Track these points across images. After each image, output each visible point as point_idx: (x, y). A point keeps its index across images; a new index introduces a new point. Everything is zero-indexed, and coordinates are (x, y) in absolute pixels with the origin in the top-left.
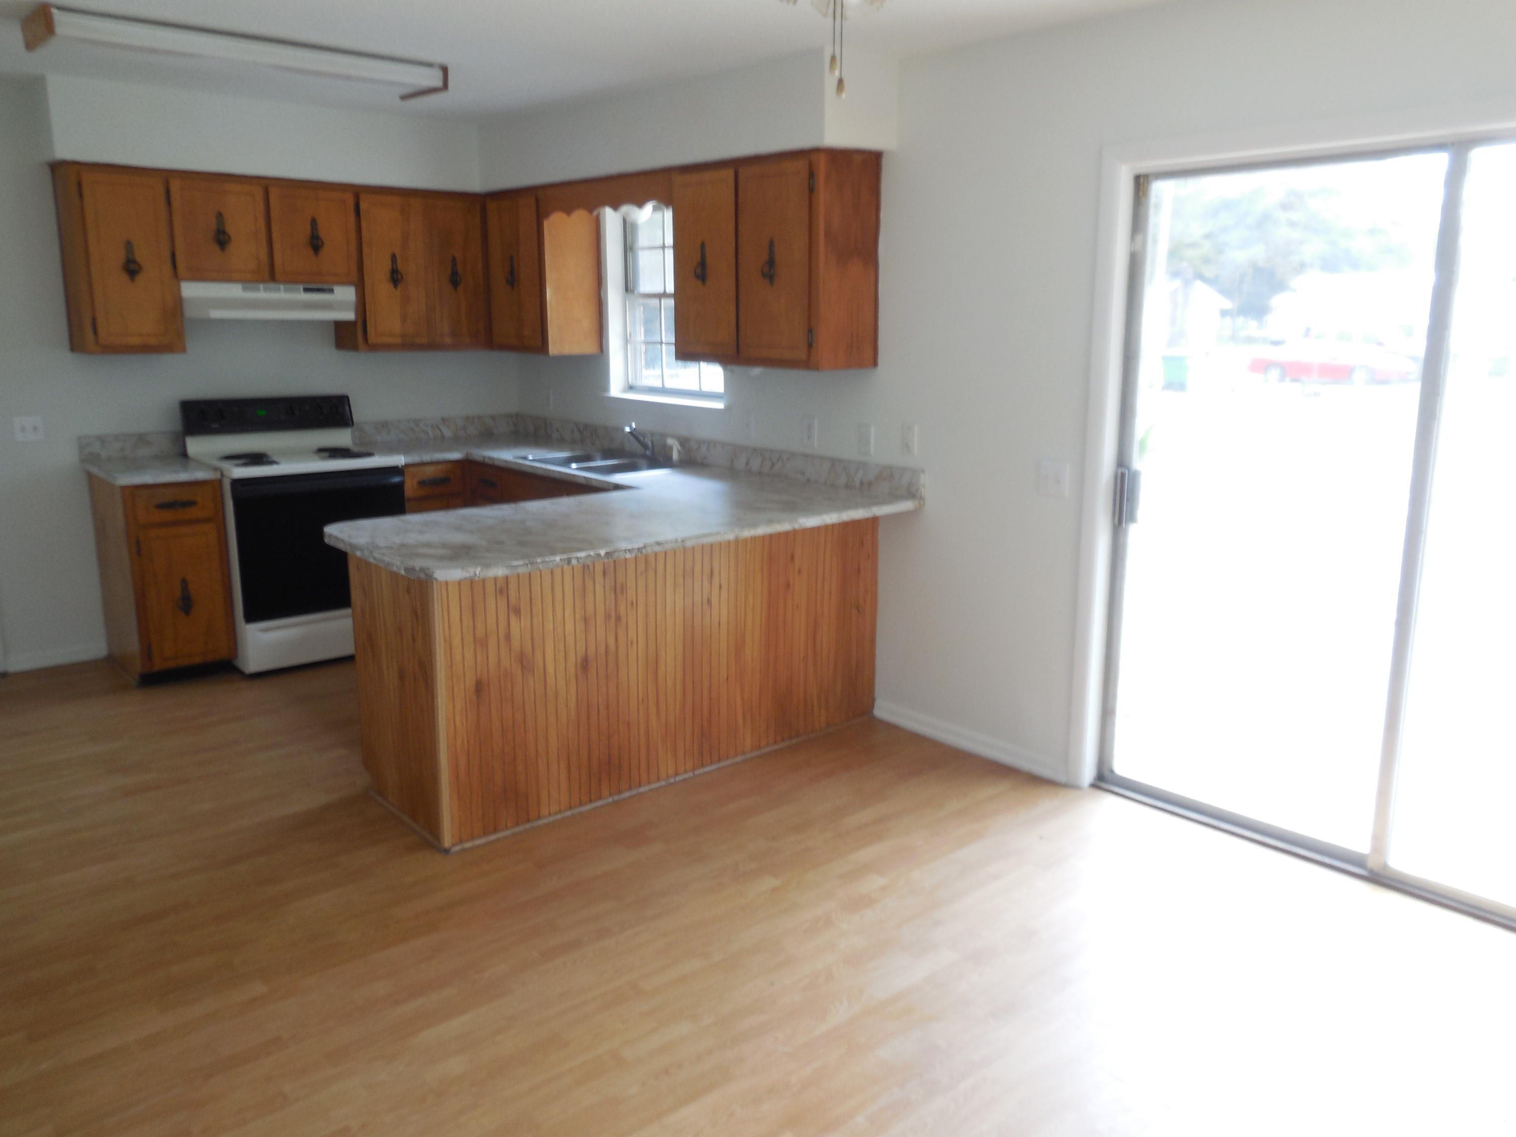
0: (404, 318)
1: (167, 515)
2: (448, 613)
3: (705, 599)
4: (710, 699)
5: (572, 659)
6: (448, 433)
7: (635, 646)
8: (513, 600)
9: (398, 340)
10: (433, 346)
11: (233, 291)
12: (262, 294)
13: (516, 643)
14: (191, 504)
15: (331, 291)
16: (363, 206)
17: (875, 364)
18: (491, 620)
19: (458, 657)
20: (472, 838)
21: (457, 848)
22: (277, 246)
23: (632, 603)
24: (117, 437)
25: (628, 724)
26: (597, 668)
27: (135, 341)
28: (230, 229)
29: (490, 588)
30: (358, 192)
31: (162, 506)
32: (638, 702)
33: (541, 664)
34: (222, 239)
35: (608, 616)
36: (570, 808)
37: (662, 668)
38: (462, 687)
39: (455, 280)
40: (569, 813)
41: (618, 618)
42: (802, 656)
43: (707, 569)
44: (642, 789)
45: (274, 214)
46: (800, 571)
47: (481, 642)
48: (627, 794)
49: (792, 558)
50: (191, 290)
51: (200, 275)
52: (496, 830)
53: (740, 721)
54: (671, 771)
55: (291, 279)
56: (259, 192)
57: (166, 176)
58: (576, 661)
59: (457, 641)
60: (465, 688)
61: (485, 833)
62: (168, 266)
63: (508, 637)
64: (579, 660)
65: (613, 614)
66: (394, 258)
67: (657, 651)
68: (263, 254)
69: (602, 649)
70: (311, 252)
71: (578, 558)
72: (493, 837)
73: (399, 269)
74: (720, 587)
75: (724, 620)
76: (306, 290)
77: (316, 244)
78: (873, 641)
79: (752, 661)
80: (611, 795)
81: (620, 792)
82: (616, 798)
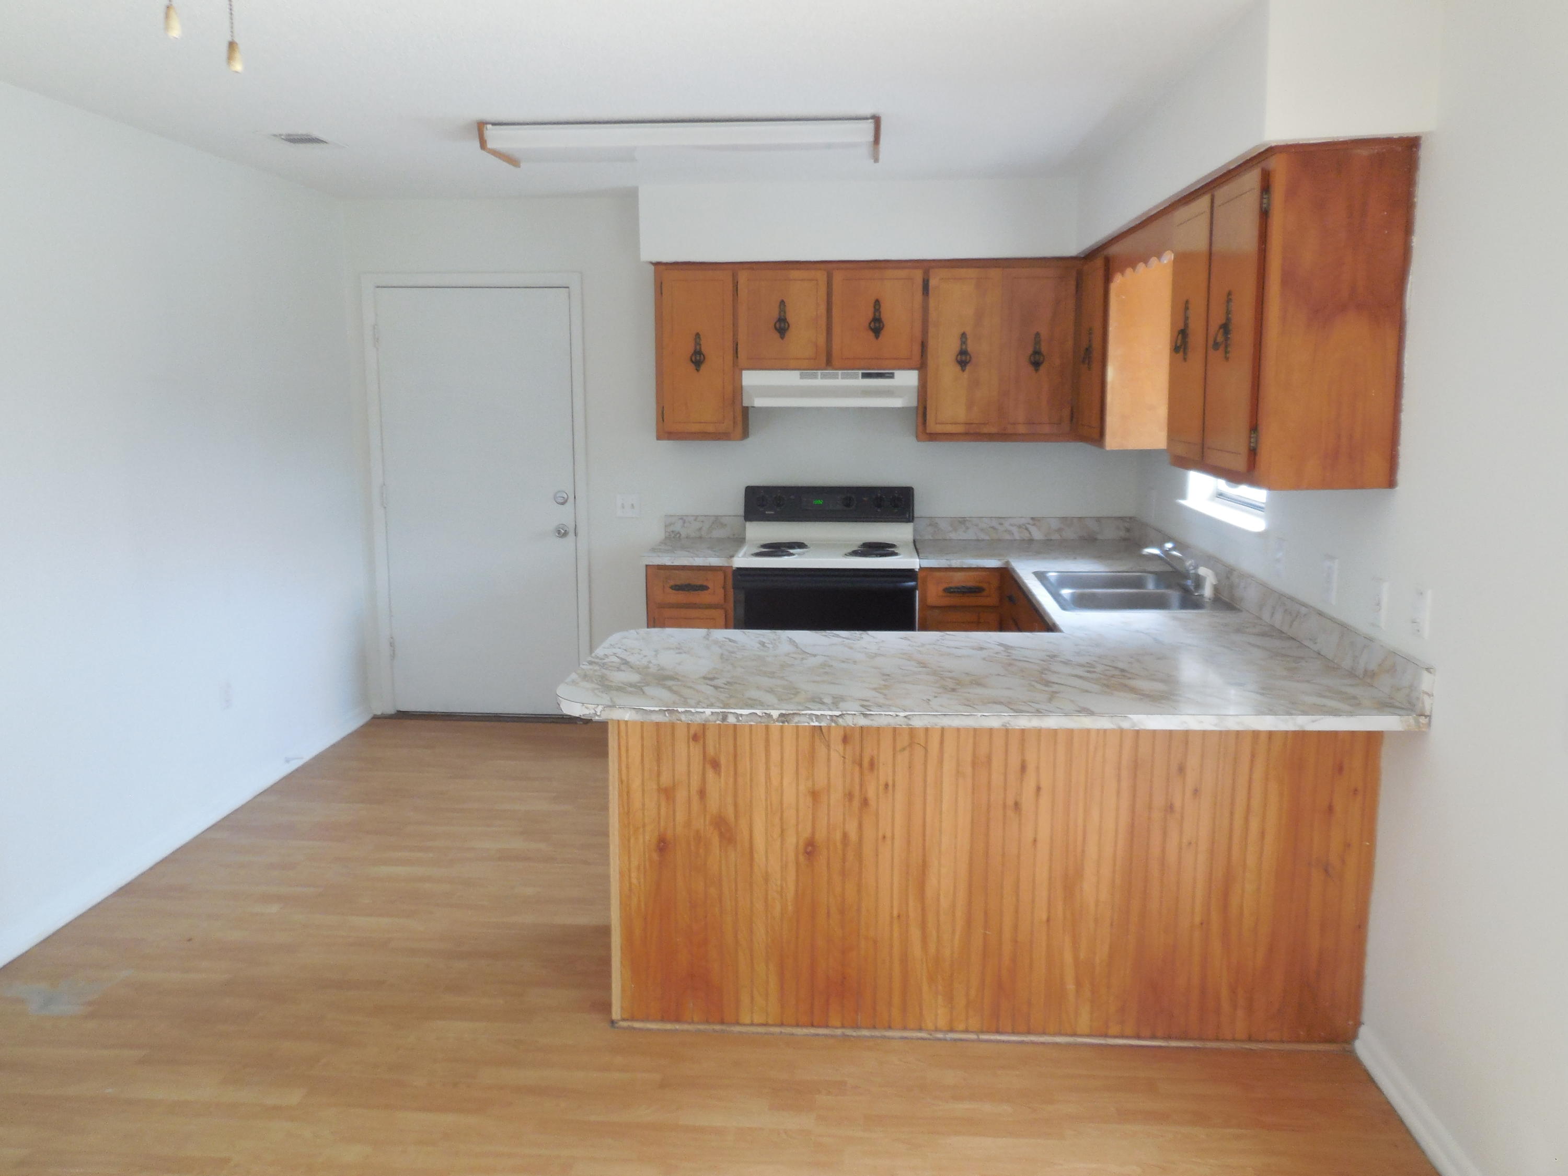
0: (970, 405)
1: (681, 597)
2: (627, 751)
3: (1010, 802)
4: (1015, 941)
5: (791, 840)
6: (1037, 535)
7: (889, 842)
8: (711, 751)
9: (960, 429)
10: (1004, 436)
11: (790, 378)
12: (820, 381)
13: (713, 804)
14: (703, 588)
15: (891, 376)
16: (933, 282)
17: (1391, 483)
18: (681, 768)
19: (637, 804)
20: (646, 1019)
21: (625, 1024)
22: (837, 329)
23: (887, 785)
24: (696, 518)
25: (875, 942)
26: (829, 858)
27: (695, 428)
28: (791, 318)
29: (681, 734)
30: (927, 267)
31: (678, 588)
32: (892, 917)
33: (747, 837)
34: (782, 327)
35: (850, 796)
36: (782, 1025)
37: (932, 881)
38: (641, 841)
39: (1036, 362)
40: (777, 1030)
41: (865, 802)
42: (1197, 919)
43: (1015, 763)
44: (890, 1033)
45: (836, 299)
46: (1196, 792)
47: (668, 793)
48: (865, 1033)
49: (1181, 769)
50: (751, 379)
51: (760, 364)
52: (678, 1020)
53: (1071, 986)
54: (942, 1022)
55: (849, 365)
56: (821, 276)
57: (735, 268)
58: (797, 843)
59: (636, 784)
60: (644, 842)
61: (663, 1020)
62: (729, 357)
63: (702, 793)
64: (801, 843)
65: (857, 793)
66: (964, 336)
67: (924, 855)
68: (822, 340)
69: (838, 836)
70: (871, 335)
71: (737, 716)
72: (669, 1026)
73: (969, 349)
74: (1038, 789)
75: (1044, 834)
76: (865, 376)
77: (877, 326)
78: (1360, 927)
79: (1097, 905)
80: (843, 1027)
81: (856, 1027)
82: (849, 1032)
